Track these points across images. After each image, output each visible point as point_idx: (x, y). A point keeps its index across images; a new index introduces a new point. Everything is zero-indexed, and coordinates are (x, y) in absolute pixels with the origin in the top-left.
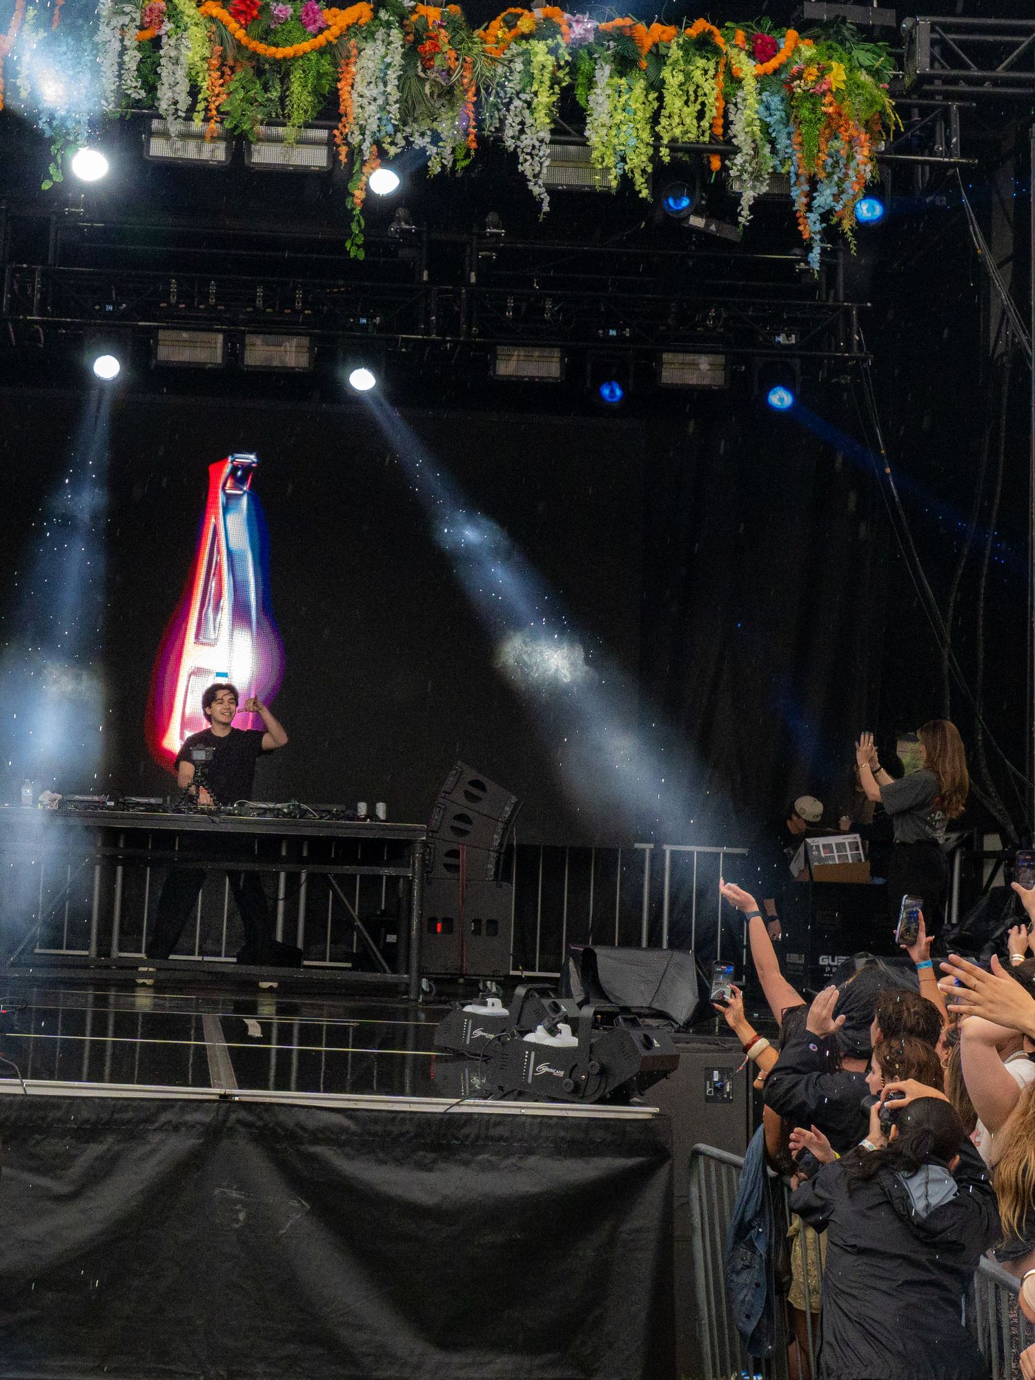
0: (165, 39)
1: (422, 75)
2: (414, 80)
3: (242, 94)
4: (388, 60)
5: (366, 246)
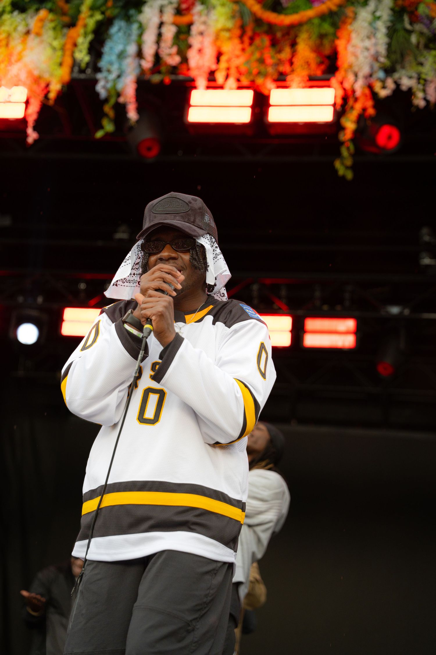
0: (196, 18)
1: (408, 26)
2: (402, 33)
3: (257, 55)
4: (378, 14)
5: (353, 168)
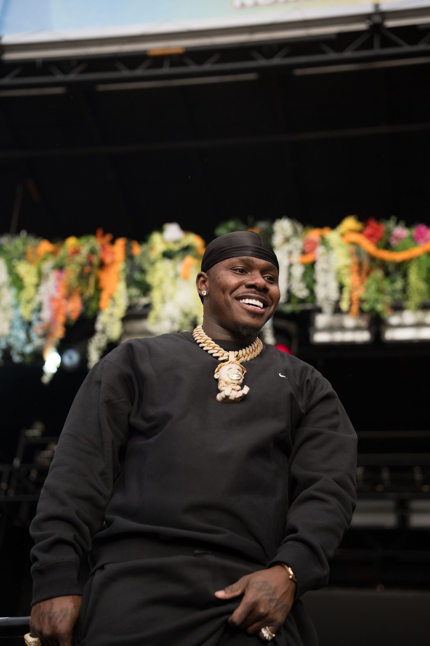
3: (375, 286)
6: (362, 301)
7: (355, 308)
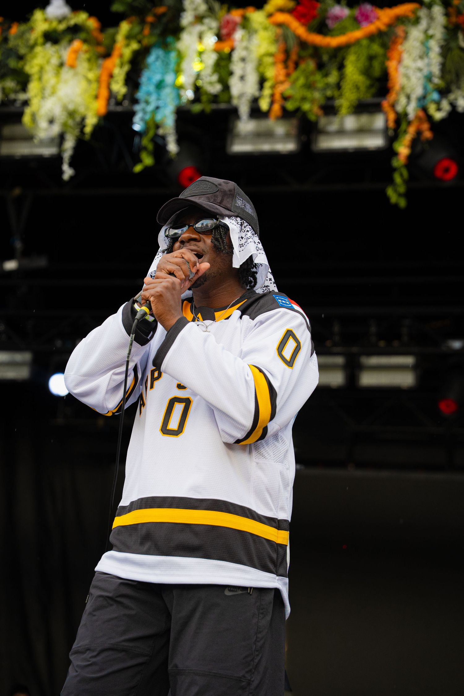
0: (237, 44)
1: (463, 44)
2: (456, 52)
6: (285, 98)
7: (276, 107)
